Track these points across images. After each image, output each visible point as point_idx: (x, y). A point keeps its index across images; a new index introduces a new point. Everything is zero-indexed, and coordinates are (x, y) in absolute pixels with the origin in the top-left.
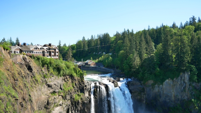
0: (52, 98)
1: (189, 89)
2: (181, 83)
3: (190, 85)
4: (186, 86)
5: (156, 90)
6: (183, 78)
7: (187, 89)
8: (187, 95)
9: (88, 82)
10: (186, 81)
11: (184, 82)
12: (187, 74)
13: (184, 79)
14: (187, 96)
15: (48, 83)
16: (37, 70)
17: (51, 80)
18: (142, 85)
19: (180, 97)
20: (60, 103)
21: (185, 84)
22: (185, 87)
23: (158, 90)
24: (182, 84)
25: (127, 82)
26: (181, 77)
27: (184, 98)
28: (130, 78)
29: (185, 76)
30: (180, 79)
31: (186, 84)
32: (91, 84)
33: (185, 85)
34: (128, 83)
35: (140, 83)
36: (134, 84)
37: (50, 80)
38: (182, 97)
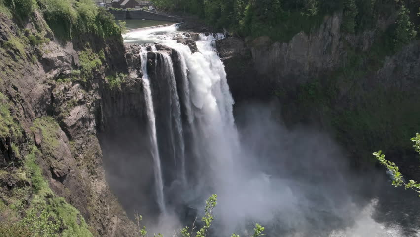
0: (61, 90)
1: (337, 47)
2: (324, 37)
3: (340, 39)
4: (333, 42)
5: (275, 53)
6: (328, 26)
7: (334, 47)
8: (333, 59)
9: (132, 48)
10: (335, 31)
11: (330, 34)
12: (337, 17)
13: (331, 29)
14: (333, 61)
15: (44, 56)
16: (10, 26)
17: (49, 47)
18: (246, 46)
19: (319, 65)
20: (80, 98)
21: (330, 37)
22: (331, 44)
23: (279, 53)
24: (326, 38)
25: (215, 40)
26: (325, 25)
27: (327, 65)
28: (221, 32)
29: (332, 21)
30: (323, 27)
31: (332, 39)
32: (140, 51)
33: (330, 40)
34: (217, 42)
35: (243, 41)
36: (230, 44)
37: (47, 47)
38: (323, 64)
